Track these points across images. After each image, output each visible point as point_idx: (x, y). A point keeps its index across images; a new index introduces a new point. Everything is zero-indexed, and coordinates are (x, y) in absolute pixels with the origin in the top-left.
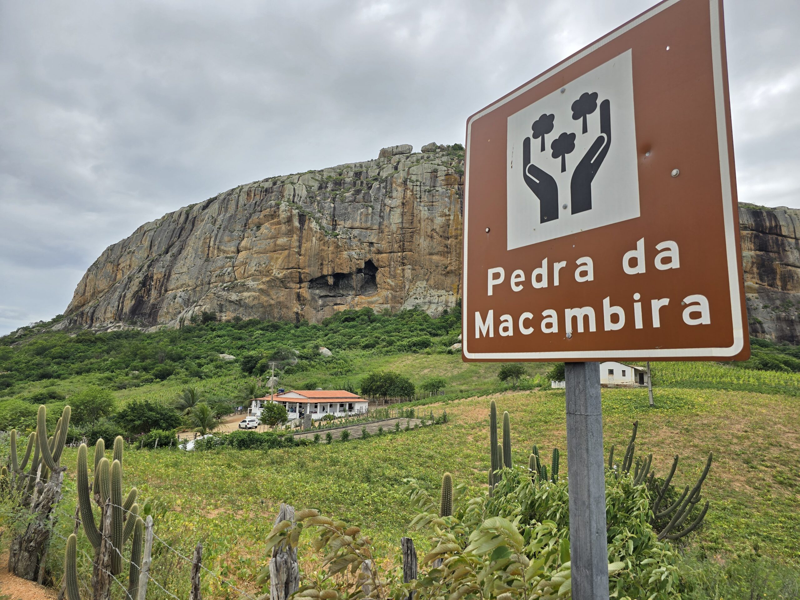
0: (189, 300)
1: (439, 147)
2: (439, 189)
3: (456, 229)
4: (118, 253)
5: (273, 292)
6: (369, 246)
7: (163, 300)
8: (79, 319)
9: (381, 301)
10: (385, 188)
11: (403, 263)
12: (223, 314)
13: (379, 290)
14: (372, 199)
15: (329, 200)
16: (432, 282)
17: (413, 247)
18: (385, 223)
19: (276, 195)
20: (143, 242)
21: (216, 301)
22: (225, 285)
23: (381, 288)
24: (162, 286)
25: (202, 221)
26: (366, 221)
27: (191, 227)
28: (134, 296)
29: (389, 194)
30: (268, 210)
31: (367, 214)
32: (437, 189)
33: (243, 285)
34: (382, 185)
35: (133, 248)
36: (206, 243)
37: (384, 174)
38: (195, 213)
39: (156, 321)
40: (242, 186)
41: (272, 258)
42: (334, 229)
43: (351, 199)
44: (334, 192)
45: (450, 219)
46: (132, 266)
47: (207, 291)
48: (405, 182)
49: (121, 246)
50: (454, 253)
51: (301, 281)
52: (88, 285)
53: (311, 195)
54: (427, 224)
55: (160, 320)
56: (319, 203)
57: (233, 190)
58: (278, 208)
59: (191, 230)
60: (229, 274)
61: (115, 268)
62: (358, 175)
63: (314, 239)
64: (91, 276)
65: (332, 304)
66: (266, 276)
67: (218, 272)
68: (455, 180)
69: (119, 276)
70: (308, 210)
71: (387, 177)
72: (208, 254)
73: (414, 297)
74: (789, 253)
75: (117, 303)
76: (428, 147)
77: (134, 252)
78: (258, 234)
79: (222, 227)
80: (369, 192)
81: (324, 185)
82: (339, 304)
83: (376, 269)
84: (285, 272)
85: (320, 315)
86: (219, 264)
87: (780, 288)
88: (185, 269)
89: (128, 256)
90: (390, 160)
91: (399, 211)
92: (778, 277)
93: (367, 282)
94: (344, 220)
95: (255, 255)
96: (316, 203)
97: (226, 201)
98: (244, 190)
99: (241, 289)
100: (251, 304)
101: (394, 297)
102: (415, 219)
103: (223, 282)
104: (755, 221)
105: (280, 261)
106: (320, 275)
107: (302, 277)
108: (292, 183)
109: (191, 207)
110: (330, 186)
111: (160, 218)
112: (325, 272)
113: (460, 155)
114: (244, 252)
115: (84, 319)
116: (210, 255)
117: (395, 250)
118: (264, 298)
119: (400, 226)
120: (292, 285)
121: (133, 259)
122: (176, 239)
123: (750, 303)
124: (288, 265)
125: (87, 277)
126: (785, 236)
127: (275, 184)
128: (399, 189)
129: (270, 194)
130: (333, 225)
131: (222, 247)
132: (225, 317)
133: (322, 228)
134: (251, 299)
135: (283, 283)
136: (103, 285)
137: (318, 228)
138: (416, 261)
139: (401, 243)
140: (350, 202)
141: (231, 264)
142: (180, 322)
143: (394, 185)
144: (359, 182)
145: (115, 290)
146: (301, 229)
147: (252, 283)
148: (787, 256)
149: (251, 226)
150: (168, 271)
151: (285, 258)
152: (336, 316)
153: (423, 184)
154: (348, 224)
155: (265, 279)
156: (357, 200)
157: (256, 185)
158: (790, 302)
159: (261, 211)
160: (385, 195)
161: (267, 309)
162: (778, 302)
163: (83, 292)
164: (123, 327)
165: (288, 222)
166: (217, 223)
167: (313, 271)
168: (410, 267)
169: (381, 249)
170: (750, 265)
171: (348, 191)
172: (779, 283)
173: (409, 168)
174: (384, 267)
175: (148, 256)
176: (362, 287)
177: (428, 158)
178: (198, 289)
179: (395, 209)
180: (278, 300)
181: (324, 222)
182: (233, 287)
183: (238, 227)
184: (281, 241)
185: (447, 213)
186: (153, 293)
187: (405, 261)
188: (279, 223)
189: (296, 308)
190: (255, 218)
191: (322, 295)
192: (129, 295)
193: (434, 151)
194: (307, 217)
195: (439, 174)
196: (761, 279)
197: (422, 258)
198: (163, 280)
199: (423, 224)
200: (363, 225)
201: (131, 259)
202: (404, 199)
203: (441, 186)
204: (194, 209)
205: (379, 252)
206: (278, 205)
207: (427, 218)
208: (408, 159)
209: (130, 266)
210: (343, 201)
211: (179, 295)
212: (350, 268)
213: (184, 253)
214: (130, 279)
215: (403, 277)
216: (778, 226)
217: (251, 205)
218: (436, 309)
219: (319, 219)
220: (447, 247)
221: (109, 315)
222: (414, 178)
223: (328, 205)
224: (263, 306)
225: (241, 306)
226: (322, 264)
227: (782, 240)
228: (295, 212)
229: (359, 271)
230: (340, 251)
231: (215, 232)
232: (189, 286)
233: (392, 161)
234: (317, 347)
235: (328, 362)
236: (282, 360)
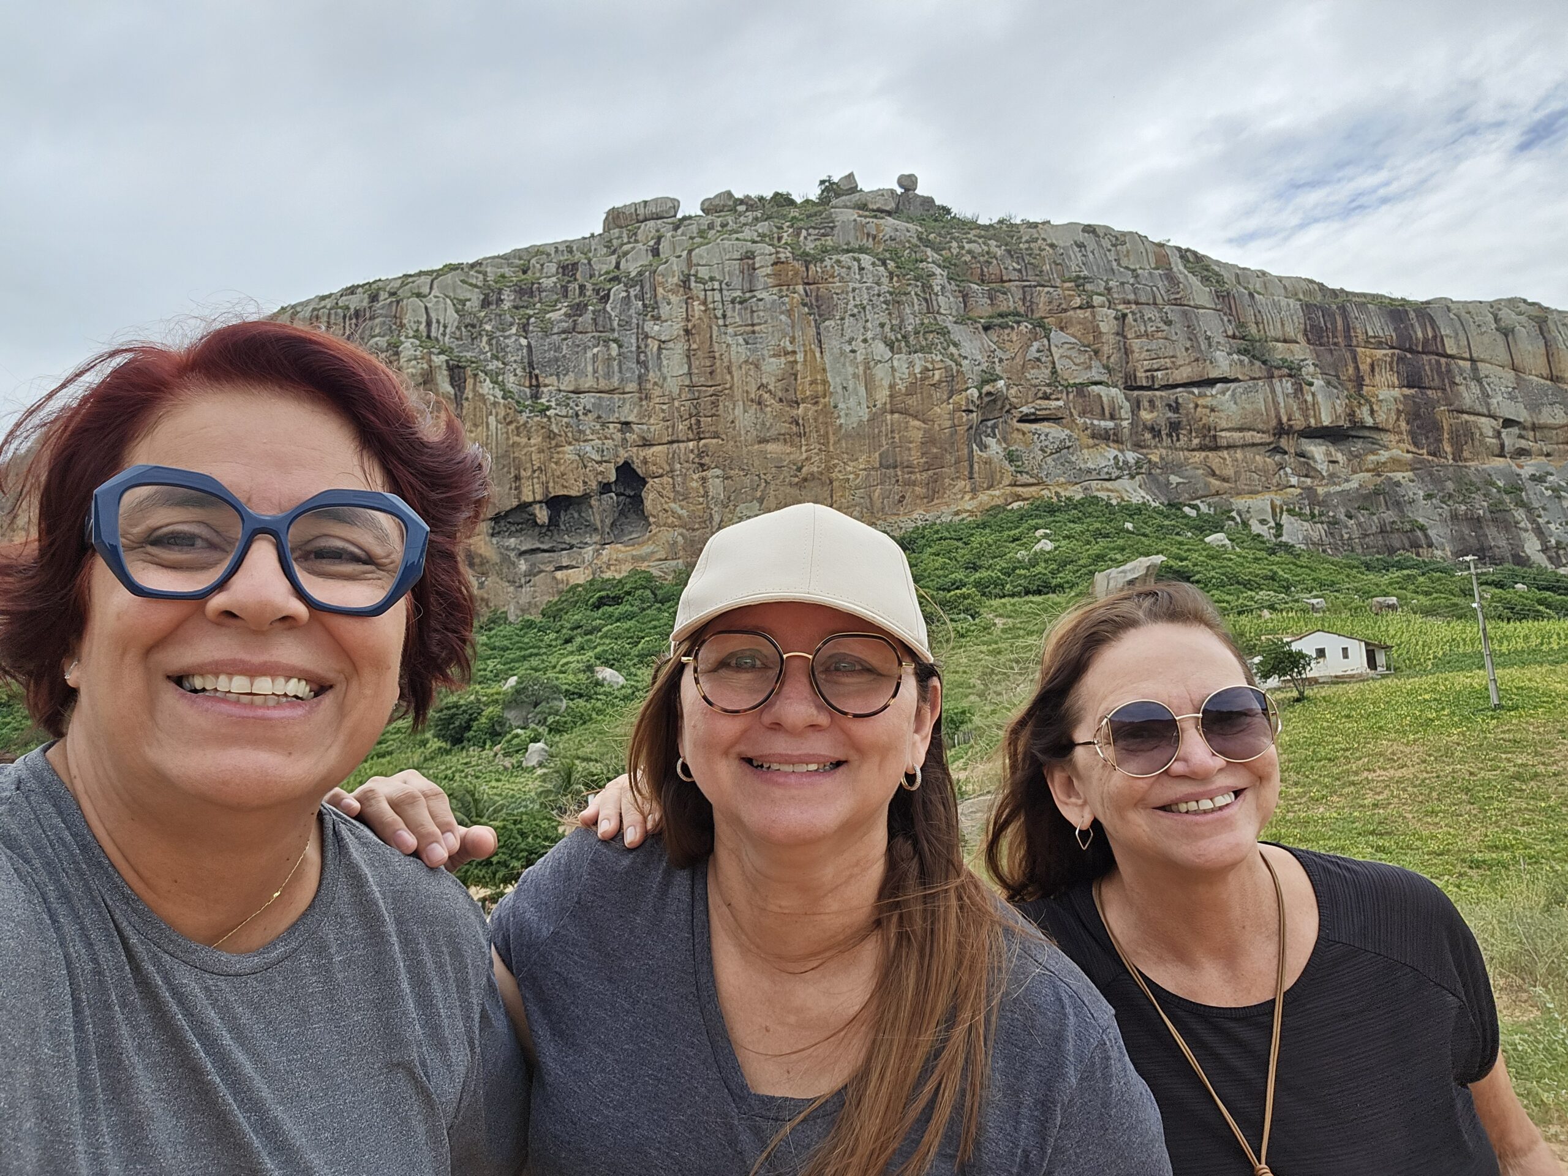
1: (741, 202)
2: (764, 295)
3: (813, 382)
6: (621, 430)
9: (661, 551)
10: (641, 297)
11: (702, 465)
13: (654, 528)
14: (615, 324)
15: (514, 330)
16: (771, 500)
17: (720, 428)
18: (652, 376)
19: (384, 323)
23: (658, 525)
26: (608, 375)
29: (651, 310)
31: (609, 359)
32: (759, 295)
34: (633, 292)
37: (632, 267)
42: (536, 396)
43: (565, 325)
44: (522, 311)
45: (796, 362)
48: (685, 283)
50: (814, 436)
53: (468, 321)
54: (747, 375)
56: (491, 337)
58: (397, 354)
62: (568, 270)
65: (551, 568)
68: (796, 274)
70: (469, 355)
71: (640, 274)
74: (1462, 388)
76: (717, 202)
80: (604, 309)
81: (493, 298)
82: (567, 567)
83: (643, 482)
85: (525, 595)
87: (1450, 457)
90: (635, 234)
91: (679, 348)
92: (1446, 436)
93: (622, 513)
94: (558, 375)
96: (485, 339)
101: (688, 540)
102: (718, 362)
104: (1395, 330)
106: (515, 503)
108: (419, 295)
110: (508, 299)
112: (528, 497)
113: (794, 218)
117: (682, 437)
119: (687, 382)
123: (1401, 491)
126: (1452, 357)
127: (374, 298)
128: (673, 298)
129: (370, 323)
130: (531, 386)
133: (507, 394)
137: (500, 394)
138: (731, 458)
139: (693, 420)
140: (564, 332)
143: (660, 290)
144: (574, 287)
146: (458, 400)
148: (1459, 395)
152: (572, 596)
153: (726, 285)
154: (568, 383)
156: (579, 328)
157: (328, 303)
158: (1472, 484)
160: (643, 314)
162: (1450, 486)
165: (426, 382)
167: (500, 496)
168: (718, 472)
169: (649, 436)
170: (1393, 416)
171: (553, 307)
172: (1448, 449)
173: (690, 252)
174: (661, 476)
176: (614, 525)
177: (723, 225)
179: (671, 345)
181: (511, 382)
185: (790, 349)
187: (706, 460)
191: (524, 548)
193: (733, 210)
194: (469, 372)
195: (758, 261)
196: (1416, 444)
197: (744, 450)
199: (737, 374)
200: (603, 384)
202: (687, 320)
203: (766, 288)
205: (646, 443)
206: (394, 347)
207: (746, 362)
208: (680, 231)
210: (546, 333)
212: (585, 483)
215: (706, 495)
216: (1438, 338)
219: (498, 374)
220: (798, 424)
222: (704, 273)
223: (513, 339)
226: (517, 478)
227: (1448, 365)
228: (439, 360)
229: (605, 488)
230: (557, 446)
233: (640, 236)
234: (590, 668)
235: (625, 698)
236: (536, 705)
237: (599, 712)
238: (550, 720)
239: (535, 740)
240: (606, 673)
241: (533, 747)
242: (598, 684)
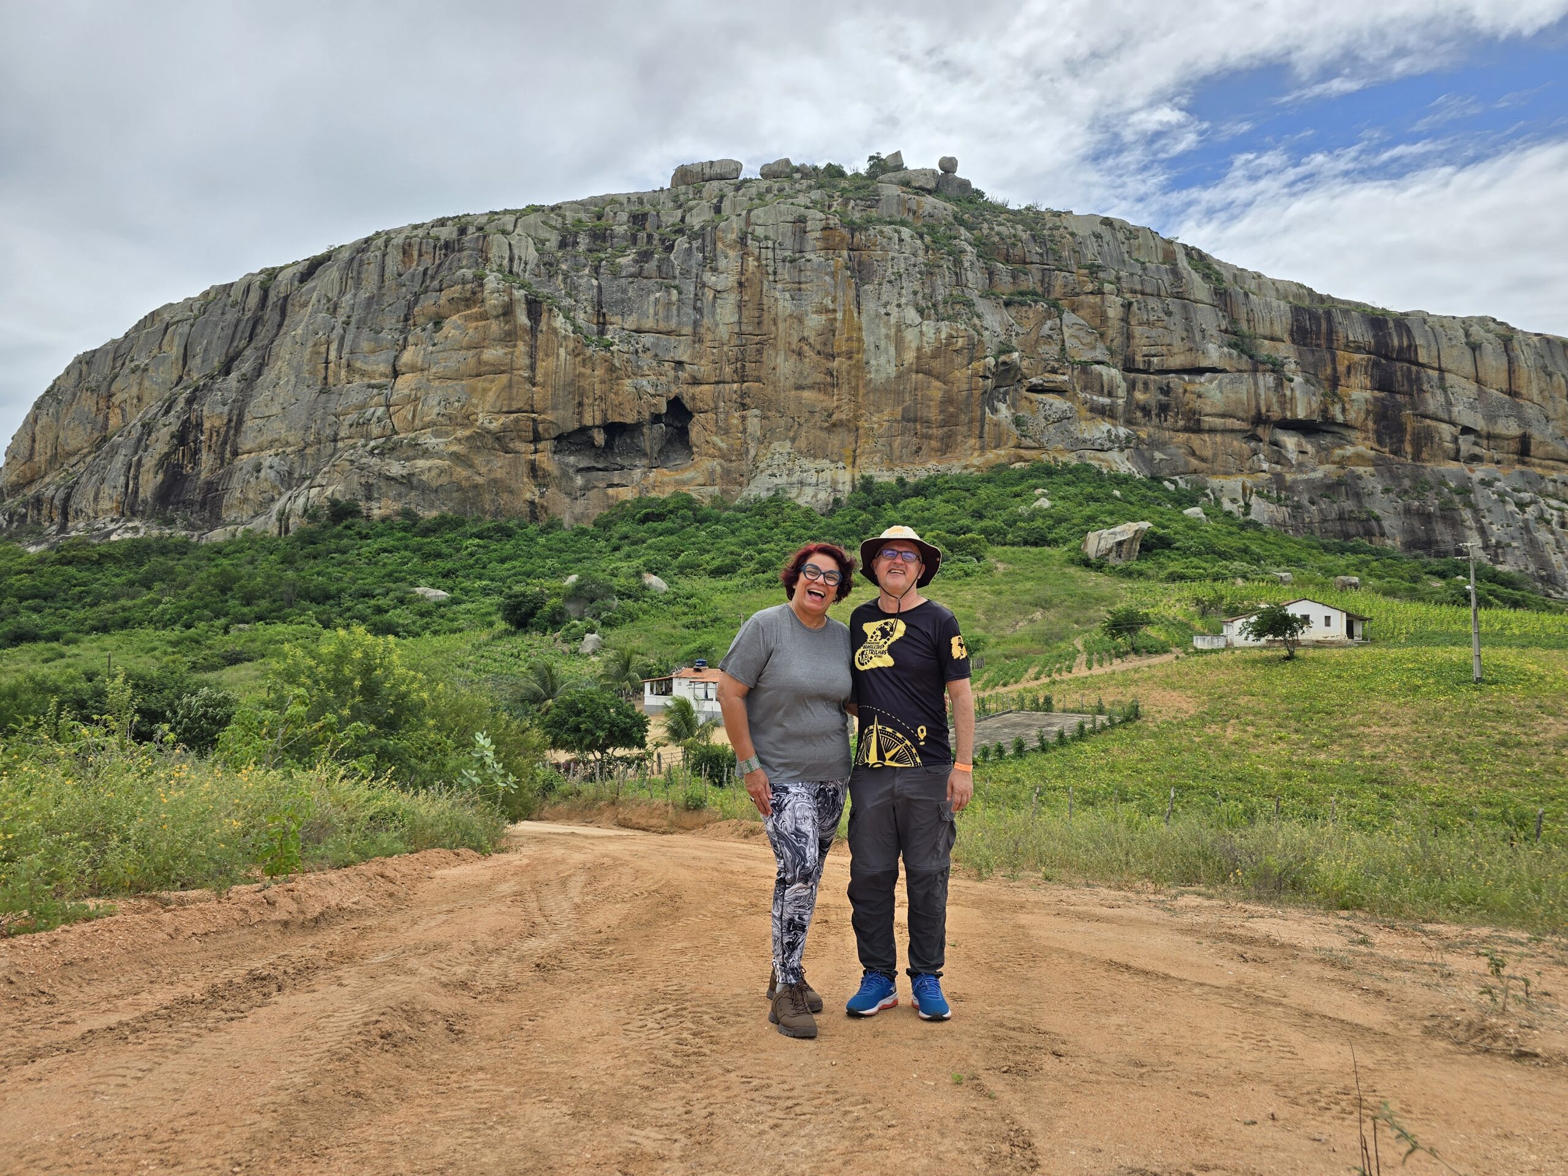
0: (290, 473)
1: (797, 170)
2: (812, 256)
3: (849, 339)
4: (107, 370)
5: (479, 460)
6: (675, 369)
7: (230, 474)
8: (32, 514)
9: (701, 480)
10: (702, 250)
11: (743, 405)
12: (374, 504)
13: (696, 457)
14: (677, 272)
15: (587, 271)
16: (802, 443)
17: (763, 374)
18: (707, 322)
19: (471, 256)
20: (165, 348)
21: (356, 477)
22: (372, 443)
23: (700, 455)
24: (225, 443)
25: (305, 305)
26: (667, 318)
27: (278, 318)
28: (160, 465)
29: (710, 263)
30: (458, 287)
31: (669, 304)
32: (808, 256)
33: (414, 445)
34: (695, 244)
35: (143, 361)
36: (318, 353)
37: (695, 221)
38: (282, 289)
39: (219, 518)
40: (387, 233)
41: (473, 390)
42: (602, 332)
43: (632, 270)
44: (595, 255)
45: (835, 319)
46: (146, 399)
47: (332, 455)
48: (742, 240)
49: (111, 356)
50: (845, 387)
51: (537, 438)
52: (38, 438)
53: (546, 259)
54: (791, 327)
55: (229, 515)
56: (566, 276)
57: (367, 241)
58: (482, 285)
59: (280, 326)
60: (379, 420)
61: (102, 404)
62: (639, 219)
63: (562, 351)
64: (44, 420)
65: (602, 485)
66: (464, 426)
67: (353, 417)
68: (843, 239)
69: (115, 421)
70: (545, 291)
71: (703, 228)
72: (326, 378)
73: (769, 472)
74: (1428, 396)
75: (122, 479)
76: (775, 168)
77: (145, 370)
78: (439, 337)
79: (353, 320)
80: (668, 258)
81: (570, 240)
82: (617, 485)
83: (689, 415)
84: (503, 419)
85: (579, 506)
86: (356, 398)
87: (1409, 457)
88: (275, 409)
89: (134, 379)
90: (700, 192)
91: (732, 298)
92: (1408, 437)
93: (669, 442)
94: (623, 315)
95: (436, 383)
96: (560, 277)
97: (355, 264)
98: (394, 242)
99: (411, 453)
100: (435, 484)
101: (726, 472)
102: (766, 315)
103: (368, 437)
104: (1374, 336)
105: (491, 396)
106: (577, 426)
107: (540, 428)
108: (504, 232)
109: (272, 274)
110: (583, 242)
111: (196, 294)
112: (588, 421)
113: (844, 189)
114: (408, 376)
115: (45, 512)
116: (331, 380)
117: (728, 378)
118: (461, 473)
119: (737, 330)
120: (521, 446)
121: (146, 383)
122: (244, 343)
123: (1362, 484)
124: (510, 405)
125: (36, 421)
126: (1423, 365)
127: (463, 231)
128: (732, 253)
129: (458, 255)
130: (598, 323)
131: (358, 364)
132: (378, 510)
133: (577, 329)
134: (434, 473)
135: (500, 441)
136: (77, 438)
137: (570, 328)
138: (770, 401)
139: (739, 365)
140: (631, 276)
141: (382, 399)
142: (280, 520)
143: (720, 245)
144: (642, 235)
145: (114, 451)
146: (533, 331)
147: (434, 441)
148: (1424, 401)
149: (421, 320)
150: (235, 412)
151: (503, 389)
152: (622, 511)
153: (777, 246)
154: (631, 322)
155: (461, 433)
156: (645, 273)
157: (420, 232)
158: (1427, 483)
159: (441, 290)
160: (703, 265)
161: (470, 494)
162: (1407, 483)
163: (27, 453)
164: (144, 530)
165: (505, 314)
166: (341, 311)
167: (564, 418)
168: (756, 412)
169: (699, 376)
170: (1363, 415)
171: (623, 252)
172: (1408, 448)
173: (749, 211)
174: (706, 412)
175: (181, 378)
176: (660, 451)
177: (780, 190)
178: (309, 451)
179: (725, 295)
180: (492, 476)
181: (581, 318)
182: (393, 449)
183: (390, 322)
184: (493, 354)
185: (831, 307)
186: (204, 457)
187: (747, 401)
188: (484, 316)
189: (530, 492)
190: (427, 304)
191: (581, 466)
192: (150, 461)
193: (789, 177)
194: (545, 307)
195: (809, 226)
196: (1380, 442)
197: (782, 395)
198: (227, 432)
199: (781, 326)
200: (662, 326)
201: (140, 384)
202: (742, 273)
203: (814, 251)
204: (280, 277)
205: (695, 382)
206: (480, 279)
207: (791, 315)
208: (741, 192)
209: (139, 399)
210: (615, 275)
211: (266, 463)
212: (639, 413)
213: (269, 375)
214: (148, 428)
215: (744, 431)
216: (1412, 347)
217: (413, 275)
218: (815, 496)
219: (570, 310)
220: (832, 375)
221: (105, 504)
222: (760, 231)
223: (586, 280)
224: (460, 489)
225: (412, 488)
226: (580, 404)
227: (1418, 372)
228: (519, 294)
229: (656, 418)
230: (618, 378)
231: (338, 331)
232: (288, 444)
233: (705, 194)
234: (638, 574)
235: (668, 603)
236: (592, 601)
237: (645, 612)
238: (604, 615)
239: (591, 631)
240: (652, 580)
241: (588, 636)
242: (645, 588)
